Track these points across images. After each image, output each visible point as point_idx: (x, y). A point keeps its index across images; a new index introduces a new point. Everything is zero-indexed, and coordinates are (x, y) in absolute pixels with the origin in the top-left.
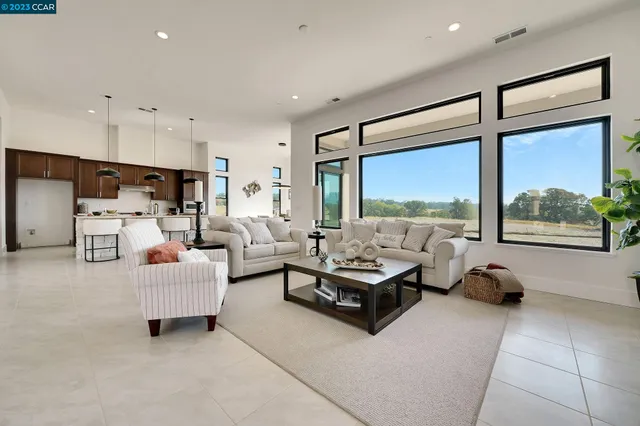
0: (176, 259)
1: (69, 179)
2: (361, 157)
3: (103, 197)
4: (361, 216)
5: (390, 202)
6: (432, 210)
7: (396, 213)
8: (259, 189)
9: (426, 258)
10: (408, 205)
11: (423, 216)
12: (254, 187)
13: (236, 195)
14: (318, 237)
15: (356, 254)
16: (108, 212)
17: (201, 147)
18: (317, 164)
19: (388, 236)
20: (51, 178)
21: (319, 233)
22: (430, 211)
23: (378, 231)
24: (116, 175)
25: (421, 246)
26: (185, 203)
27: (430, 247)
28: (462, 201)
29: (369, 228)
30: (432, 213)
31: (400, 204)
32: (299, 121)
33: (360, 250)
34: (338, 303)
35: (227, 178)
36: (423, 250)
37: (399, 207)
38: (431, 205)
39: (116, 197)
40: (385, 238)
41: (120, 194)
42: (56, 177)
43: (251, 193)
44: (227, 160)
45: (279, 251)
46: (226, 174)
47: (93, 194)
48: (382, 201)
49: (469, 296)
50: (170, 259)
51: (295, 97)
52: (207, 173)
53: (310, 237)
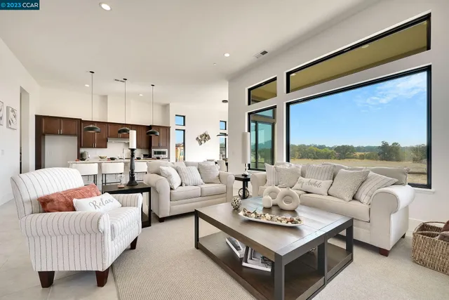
0: (72, 208)
1: (75, 135)
2: (288, 105)
3: (98, 147)
4: (288, 160)
5: (322, 147)
6: (360, 153)
7: (327, 156)
8: (209, 138)
9: (359, 208)
10: (338, 149)
11: (353, 158)
12: (205, 137)
13: (191, 144)
14: (245, 180)
15: (272, 202)
16: (101, 158)
17: (166, 107)
18: (249, 114)
19: (313, 180)
20: (63, 134)
21: (246, 176)
22: (358, 154)
23: (303, 175)
24: (98, 130)
25: (352, 195)
26: (153, 150)
27: (363, 196)
28: (390, 144)
29: (293, 172)
30: (360, 156)
31: (330, 149)
32: (233, 78)
33: (278, 197)
34: (244, 264)
35: (184, 131)
36: (354, 198)
37: (330, 151)
38: (359, 149)
39: (106, 147)
40: (310, 183)
41: (109, 145)
42: (66, 134)
43: (203, 142)
44: (184, 117)
45: (204, 194)
46: (183, 128)
47: (90, 145)
48: (315, 146)
49: (420, 262)
50: (64, 208)
51: (227, 55)
52: (169, 128)
53: (237, 179)
